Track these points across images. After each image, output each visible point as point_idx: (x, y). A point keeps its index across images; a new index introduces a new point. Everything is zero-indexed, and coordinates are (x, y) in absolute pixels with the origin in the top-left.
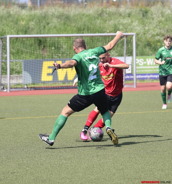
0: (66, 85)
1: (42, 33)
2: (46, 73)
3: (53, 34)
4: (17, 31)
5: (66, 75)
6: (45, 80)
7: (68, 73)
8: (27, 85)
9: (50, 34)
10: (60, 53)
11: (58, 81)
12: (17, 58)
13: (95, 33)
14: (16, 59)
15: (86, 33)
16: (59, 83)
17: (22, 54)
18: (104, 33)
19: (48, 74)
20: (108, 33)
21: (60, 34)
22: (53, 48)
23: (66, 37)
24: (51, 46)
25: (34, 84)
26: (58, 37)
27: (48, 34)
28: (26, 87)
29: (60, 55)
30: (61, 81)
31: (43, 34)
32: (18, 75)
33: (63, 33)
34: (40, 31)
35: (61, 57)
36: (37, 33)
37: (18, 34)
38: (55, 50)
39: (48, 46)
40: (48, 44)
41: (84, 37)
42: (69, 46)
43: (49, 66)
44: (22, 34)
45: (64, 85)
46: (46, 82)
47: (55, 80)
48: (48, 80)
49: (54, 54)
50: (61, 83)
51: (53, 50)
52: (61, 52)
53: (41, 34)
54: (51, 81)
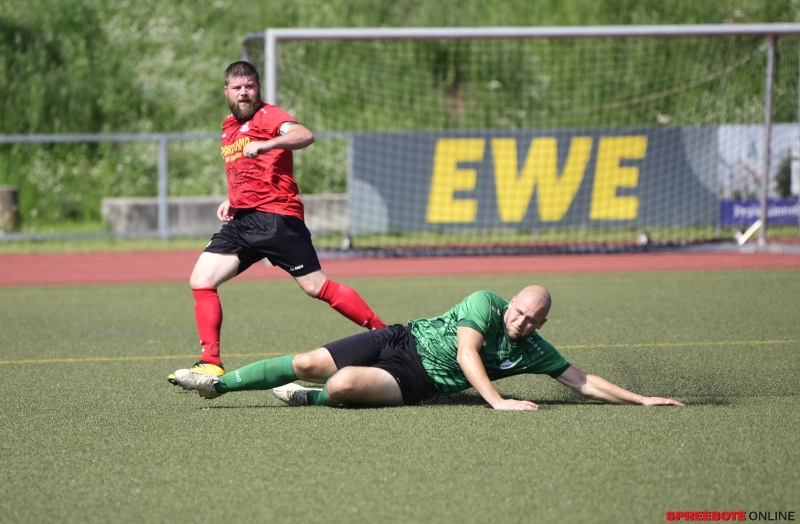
0: (533, 239)
1: (452, 19)
2: (449, 190)
3: (500, 24)
4: (345, 11)
5: (534, 197)
6: (446, 219)
7: (541, 191)
8: (350, 238)
9: (488, 24)
10: (520, 107)
11: (502, 225)
12: (340, 125)
13: (682, 21)
14: (335, 129)
15: (640, 23)
16: (505, 230)
17: (362, 108)
18: (720, 21)
19: (459, 195)
20: (737, 21)
21: (528, 24)
22: (494, 84)
23: (551, 38)
24: (485, 75)
25: (398, 235)
26: (520, 39)
27: (475, 24)
28: (346, 243)
29: (522, 114)
30: (510, 225)
31: (457, 25)
32: (336, 197)
33: (540, 23)
34: (445, 11)
35: (525, 123)
36: (431, 23)
37: (350, 24)
38: (503, 95)
39: (473, 75)
40: (474, 68)
41: (630, 40)
42: (566, 75)
43: (462, 158)
44: (368, 25)
45: (524, 239)
46: (451, 225)
47: (486, 221)
48: (456, 219)
49: (494, 113)
50: (513, 231)
51: (493, 95)
52: (526, 103)
53: (445, 24)
54: (470, 225)
